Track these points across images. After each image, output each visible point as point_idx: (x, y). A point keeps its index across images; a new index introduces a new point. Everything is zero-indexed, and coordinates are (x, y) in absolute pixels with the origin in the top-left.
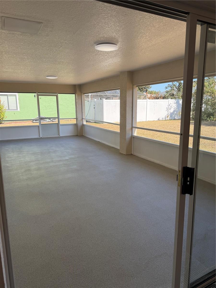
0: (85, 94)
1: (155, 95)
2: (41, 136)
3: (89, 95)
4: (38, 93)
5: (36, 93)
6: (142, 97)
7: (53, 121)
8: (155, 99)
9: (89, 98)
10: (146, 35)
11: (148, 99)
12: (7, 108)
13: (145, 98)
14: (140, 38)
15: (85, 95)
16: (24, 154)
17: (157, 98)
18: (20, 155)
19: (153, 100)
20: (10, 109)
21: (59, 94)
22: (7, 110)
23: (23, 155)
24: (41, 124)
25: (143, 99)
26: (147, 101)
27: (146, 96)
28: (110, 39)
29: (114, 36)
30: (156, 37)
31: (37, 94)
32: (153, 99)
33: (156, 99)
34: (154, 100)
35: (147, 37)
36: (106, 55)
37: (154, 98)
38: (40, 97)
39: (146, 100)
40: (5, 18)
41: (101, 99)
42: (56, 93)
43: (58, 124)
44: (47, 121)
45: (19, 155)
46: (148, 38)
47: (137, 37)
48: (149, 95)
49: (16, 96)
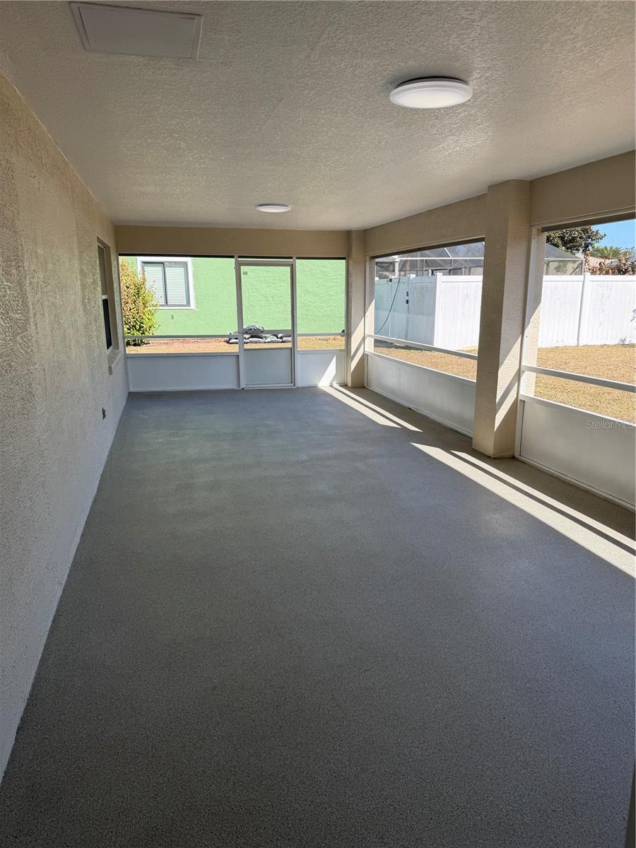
0: (377, 260)
1: (615, 262)
2: (243, 385)
3: (393, 263)
4: (239, 257)
5: (233, 257)
6: (570, 266)
7: (284, 339)
8: (613, 273)
9: (394, 271)
10: (572, 36)
11: (588, 274)
12: (162, 301)
13: (579, 270)
14: (552, 50)
15: (377, 263)
16: (187, 437)
17: (620, 271)
18: (176, 439)
19: (607, 276)
20: (169, 303)
21: (298, 261)
22: (162, 306)
23: (182, 439)
24: (246, 350)
25: (571, 274)
26: (584, 282)
27: (581, 264)
28: (439, 62)
29: (451, 49)
30: (613, 39)
31: (236, 261)
32: (607, 273)
33: (619, 273)
34: (610, 277)
35: (578, 45)
36: (432, 125)
37: (612, 269)
38: (243, 269)
39: (580, 278)
40: (80, 5)
41: (432, 273)
42: (291, 258)
43: (292, 351)
44: (269, 340)
45: (173, 439)
46: (583, 48)
47: (538, 46)
48: (594, 262)
49: (185, 264)
